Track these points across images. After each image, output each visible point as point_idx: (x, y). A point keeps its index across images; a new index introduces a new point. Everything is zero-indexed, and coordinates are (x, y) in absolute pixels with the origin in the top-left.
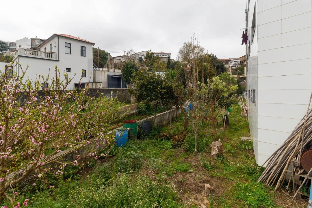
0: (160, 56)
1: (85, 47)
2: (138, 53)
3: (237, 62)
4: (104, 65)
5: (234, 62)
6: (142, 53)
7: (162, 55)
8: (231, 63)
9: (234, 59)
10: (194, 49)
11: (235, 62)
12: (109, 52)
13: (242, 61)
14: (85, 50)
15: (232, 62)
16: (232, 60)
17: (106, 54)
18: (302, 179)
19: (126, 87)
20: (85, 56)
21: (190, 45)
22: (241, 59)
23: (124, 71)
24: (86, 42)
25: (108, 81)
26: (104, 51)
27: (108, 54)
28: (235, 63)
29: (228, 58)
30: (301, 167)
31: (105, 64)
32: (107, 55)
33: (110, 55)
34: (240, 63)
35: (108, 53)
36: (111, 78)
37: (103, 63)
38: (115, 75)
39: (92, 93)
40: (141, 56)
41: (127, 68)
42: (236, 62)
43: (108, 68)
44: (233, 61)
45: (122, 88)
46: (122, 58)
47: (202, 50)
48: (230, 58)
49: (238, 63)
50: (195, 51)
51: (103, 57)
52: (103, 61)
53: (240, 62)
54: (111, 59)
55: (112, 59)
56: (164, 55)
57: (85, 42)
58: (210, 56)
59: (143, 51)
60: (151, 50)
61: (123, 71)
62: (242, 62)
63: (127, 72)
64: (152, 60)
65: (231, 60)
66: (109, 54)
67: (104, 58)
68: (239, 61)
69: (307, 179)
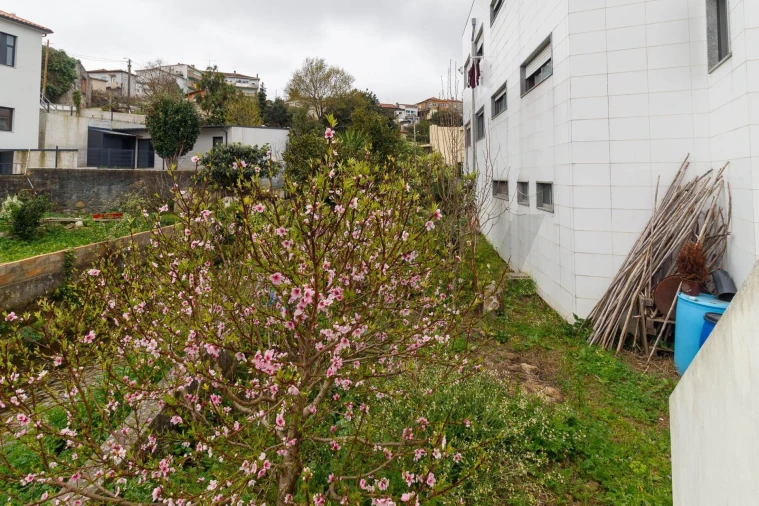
1: (15, 37)
2: (163, 69)
4: (60, 95)
5: (407, 111)
6: (177, 69)
7: (234, 81)
8: (400, 113)
9: (407, 106)
10: (328, 76)
11: (409, 112)
12: (77, 59)
13: (421, 111)
14: (14, 48)
15: (403, 112)
16: (403, 107)
17: (69, 63)
18: (657, 325)
19: (151, 163)
20: (13, 65)
21: (320, 66)
22: (420, 107)
23: (158, 122)
24: (17, 21)
25: (89, 145)
26: (63, 53)
27: (74, 63)
28: (409, 115)
29: (393, 103)
30: (654, 307)
31: (65, 91)
32: (73, 66)
33: (82, 67)
34: (419, 115)
35: (73, 59)
36: (102, 137)
37: (59, 90)
38: (114, 130)
39: (44, 184)
40: (172, 78)
42: (411, 113)
43: (78, 104)
44: (404, 110)
45: (138, 167)
46: (112, 76)
47: (347, 80)
48: (397, 103)
49: (415, 115)
50: (333, 81)
51: (60, 70)
52: (59, 83)
53: (419, 113)
54: (84, 79)
55: (86, 77)
56: (240, 82)
57: (12, 19)
58: (363, 95)
60: (216, 67)
61: (152, 118)
62: (423, 115)
63: (166, 123)
64: (219, 92)
65: (401, 107)
66: (79, 62)
67: (64, 74)
68: (416, 110)
69: (667, 325)
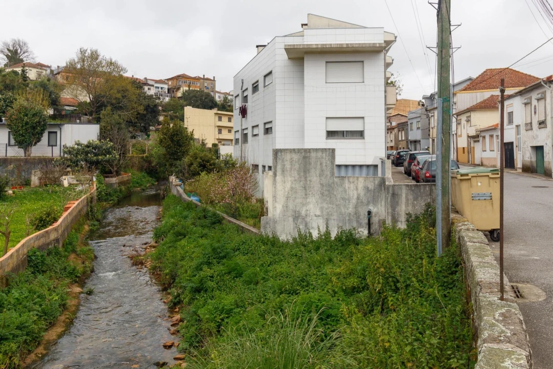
3: (162, 88)
5: (156, 87)
8: (149, 89)
9: (157, 82)
11: (158, 88)
13: (172, 88)
15: (152, 88)
16: (152, 83)
22: (170, 83)
28: (159, 91)
29: (142, 78)
34: (168, 92)
42: (160, 89)
44: (153, 86)
48: (146, 78)
49: (165, 92)
53: (169, 90)
62: (173, 92)
65: (150, 82)
68: (166, 87)
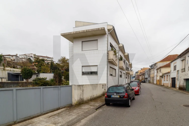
0: (45, 59)
2: (26, 55)
6: (31, 55)
7: (46, 58)
25: (8, 77)
27: (2, 56)
38: (14, 73)
40: (29, 57)
41: (25, 71)
43: (4, 66)
45: (20, 81)
46: (12, 57)
54: (5, 60)
56: (48, 59)
59: (31, 54)
63: (25, 73)
